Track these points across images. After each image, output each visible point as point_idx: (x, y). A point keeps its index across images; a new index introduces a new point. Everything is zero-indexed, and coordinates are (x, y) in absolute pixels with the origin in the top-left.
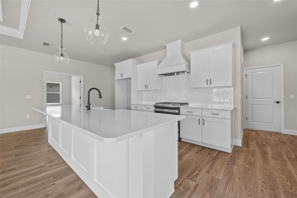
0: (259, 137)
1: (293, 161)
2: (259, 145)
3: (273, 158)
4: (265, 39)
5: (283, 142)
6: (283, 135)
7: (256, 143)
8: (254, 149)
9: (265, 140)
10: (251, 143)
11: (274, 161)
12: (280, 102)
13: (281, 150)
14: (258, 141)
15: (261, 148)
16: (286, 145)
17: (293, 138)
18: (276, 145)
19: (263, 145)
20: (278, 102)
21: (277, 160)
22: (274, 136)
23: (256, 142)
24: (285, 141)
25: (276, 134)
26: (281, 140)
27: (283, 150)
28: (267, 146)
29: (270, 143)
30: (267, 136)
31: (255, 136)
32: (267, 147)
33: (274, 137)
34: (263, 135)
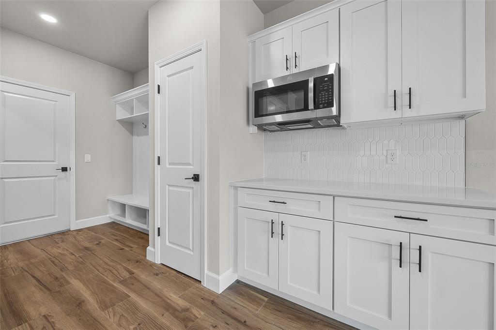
0: (33, 261)
1: (133, 284)
2: (48, 289)
3: (104, 306)
4: (49, 19)
5: (87, 249)
6: (75, 233)
7: (37, 284)
8: (44, 310)
9: (53, 262)
10: (21, 296)
11: (111, 315)
12: (68, 169)
13: (98, 270)
14: (38, 274)
15: (59, 292)
16: (96, 254)
17: (93, 233)
18: (82, 263)
19: (56, 279)
20: (64, 169)
21: (113, 305)
22: (63, 242)
23: (34, 281)
24: (87, 244)
25: (63, 237)
26: (81, 247)
27: (101, 270)
28: (68, 279)
29: (66, 265)
30: (49, 248)
31: (21, 264)
32: (71, 281)
33: (63, 245)
34: (39, 251)
